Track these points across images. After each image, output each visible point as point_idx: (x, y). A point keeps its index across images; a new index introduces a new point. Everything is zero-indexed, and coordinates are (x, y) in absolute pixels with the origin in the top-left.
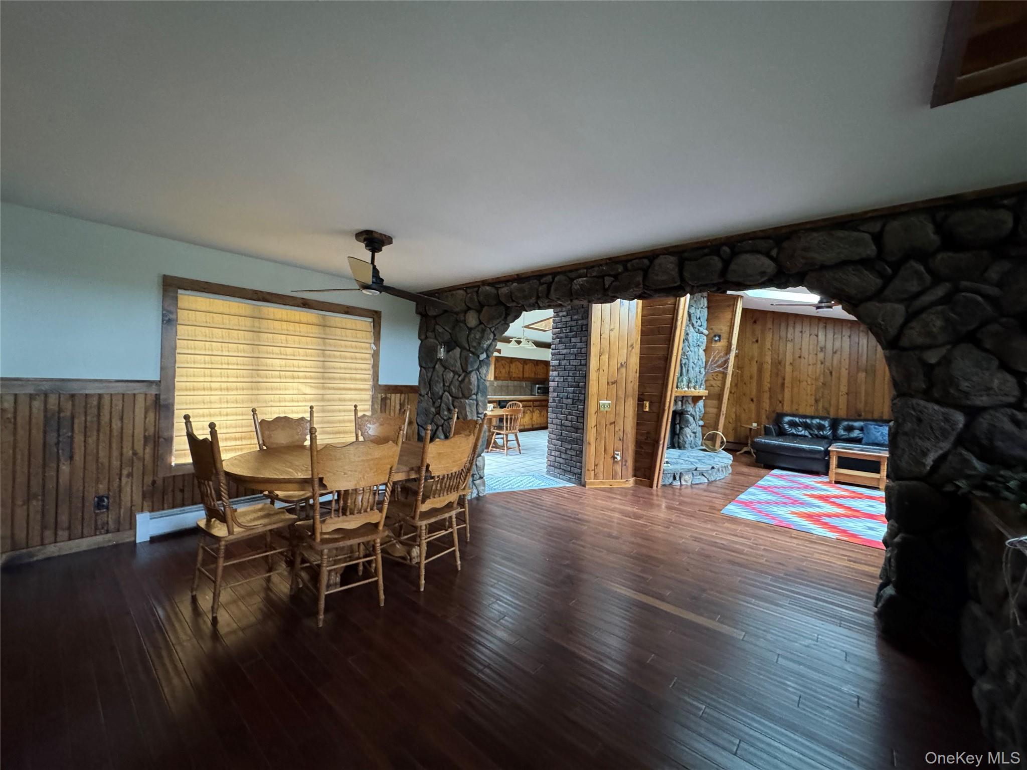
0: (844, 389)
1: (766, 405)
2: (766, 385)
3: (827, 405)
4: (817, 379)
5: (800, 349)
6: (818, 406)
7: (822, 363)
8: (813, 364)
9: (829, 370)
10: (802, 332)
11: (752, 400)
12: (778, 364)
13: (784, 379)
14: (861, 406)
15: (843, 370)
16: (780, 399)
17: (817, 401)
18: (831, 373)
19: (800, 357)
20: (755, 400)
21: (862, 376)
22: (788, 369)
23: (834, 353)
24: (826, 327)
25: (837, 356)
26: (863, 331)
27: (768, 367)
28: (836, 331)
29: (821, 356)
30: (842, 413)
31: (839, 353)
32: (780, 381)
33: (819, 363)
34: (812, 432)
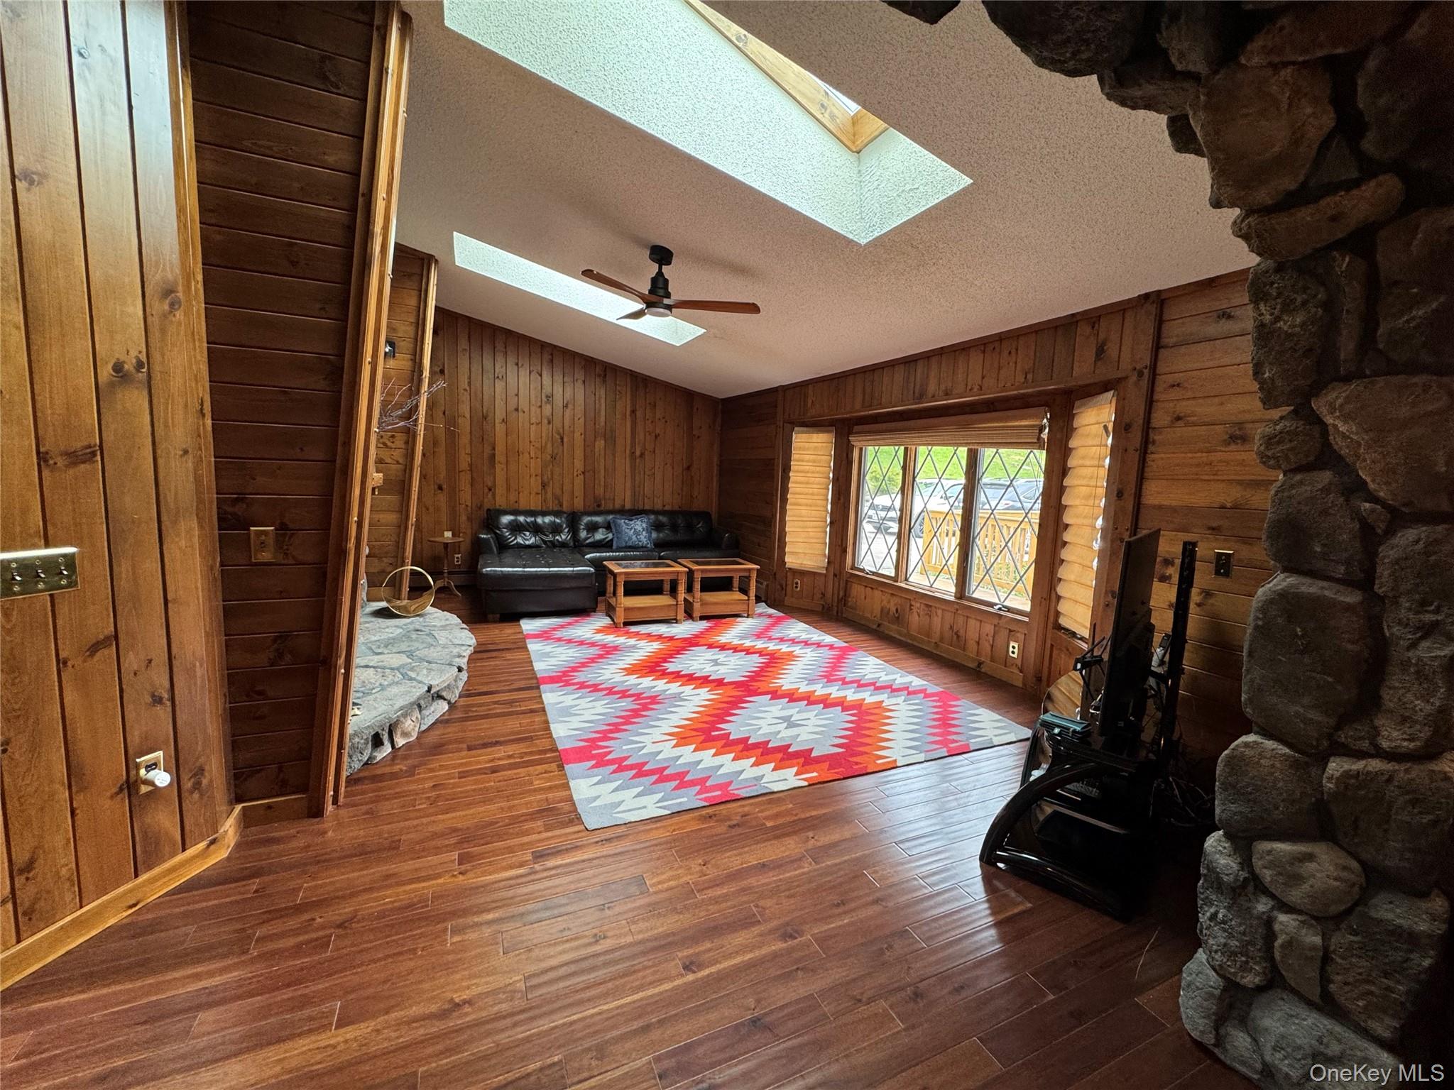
0: (579, 465)
1: (466, 496)
2: (464, 460)
3: (558, 492)
4: (542, 449)
5: (517, 395)
6: (546, 493)
7: (549, 423)
8: (538, 424)
9: (559, 434)
10: (517, 364)
11: (440, 488)
12: (482, 419)
13: (494, 449)
14: (600, 491)
15: (577, 435)
16: (490, 484)
17: (544, 485)
18: (562, 439)
19: (517, 410)
20: (444, 487)
21: (600, 443)
22: (500, 429)
23: (566, 406)
24: (552, 361)
25: (568, 412)
26: (599, 376)
27: (464, 424)
28: (566, 371)
29: (547, 410)
30: (579, 504)
31: (570, 406)
32: (488, 451)
33: (545, 421)
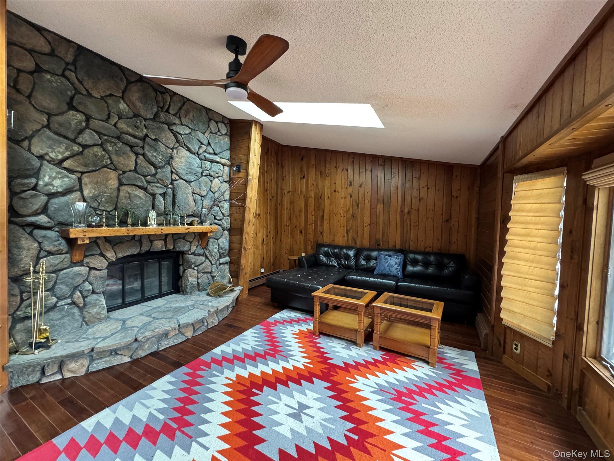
0: (367, 220)
1: (311, 237)
2: (311, 219)
3: (355, 236)
4: (347, 212)
5: (335, 183)
6: (348, 236)
7: (351, 196)
8: (345, 198)
9: (356, 202)
10: (336, 167)
11: (301, 232)
12: (319, 198)
13: (324, 213)
14: (380, 236)
15: (367, 202)
16: (321, 231)
17: (347, 232)
18: (358, 205)
19: (335, 191)
20: (303, 232)
21: (380, 207)
22: (327, 202)
23: (360, 186)
24: (353, 162)
25: (362, 189)
26: (381, 165)
27: (312, 201)
28: (361, 166)
29: (350, 189)
30: (366, 244)
31: (363, 186)
32: (320, 214)
33: (349, 196)
34: (339, 262)
